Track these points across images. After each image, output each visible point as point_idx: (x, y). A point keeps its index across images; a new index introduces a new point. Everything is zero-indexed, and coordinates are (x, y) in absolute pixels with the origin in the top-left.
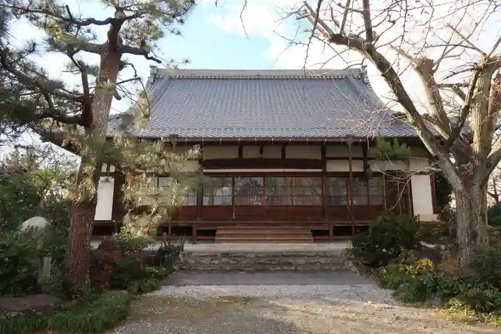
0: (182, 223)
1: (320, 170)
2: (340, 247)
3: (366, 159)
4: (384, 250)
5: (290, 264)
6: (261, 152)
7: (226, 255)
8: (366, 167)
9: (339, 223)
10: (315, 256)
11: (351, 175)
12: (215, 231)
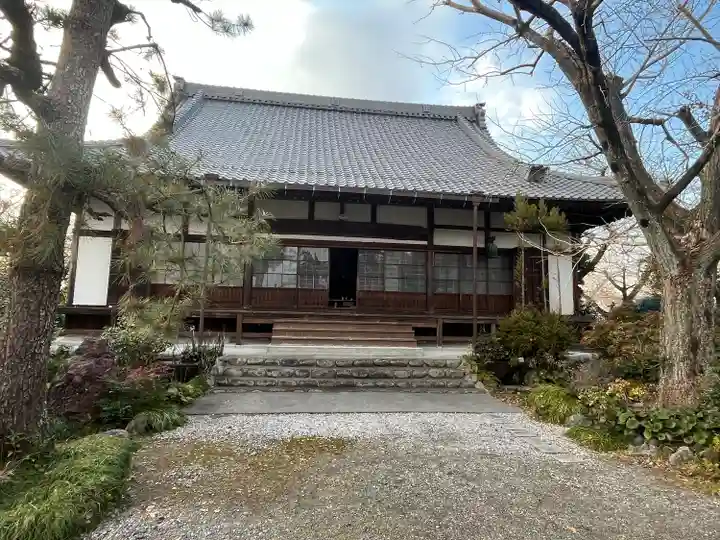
0: (220, 312)
1: (425, 243)
2: (455, 353)
3: (488, 230)
4: (521, 360)
5: (386, 377)
6: (342, 212)
7: (290, 362)
8: (489, 240)
9: (451, 319)
10: (422, 366)
11: (475, 251)
12: (271, 326)
